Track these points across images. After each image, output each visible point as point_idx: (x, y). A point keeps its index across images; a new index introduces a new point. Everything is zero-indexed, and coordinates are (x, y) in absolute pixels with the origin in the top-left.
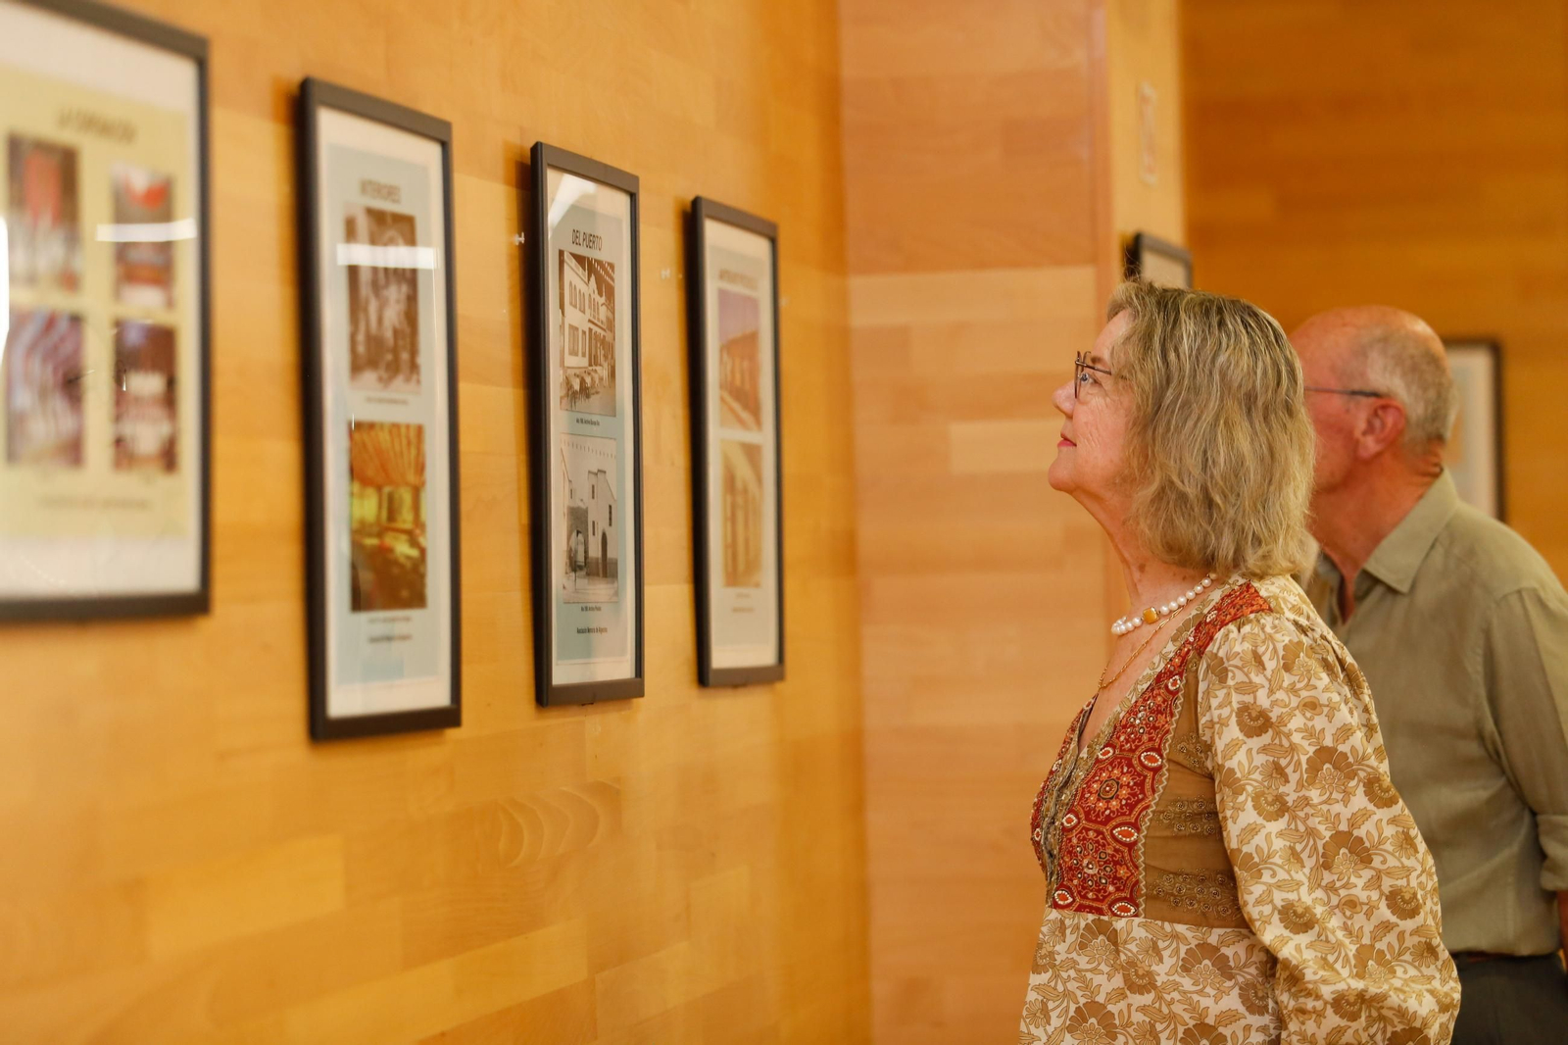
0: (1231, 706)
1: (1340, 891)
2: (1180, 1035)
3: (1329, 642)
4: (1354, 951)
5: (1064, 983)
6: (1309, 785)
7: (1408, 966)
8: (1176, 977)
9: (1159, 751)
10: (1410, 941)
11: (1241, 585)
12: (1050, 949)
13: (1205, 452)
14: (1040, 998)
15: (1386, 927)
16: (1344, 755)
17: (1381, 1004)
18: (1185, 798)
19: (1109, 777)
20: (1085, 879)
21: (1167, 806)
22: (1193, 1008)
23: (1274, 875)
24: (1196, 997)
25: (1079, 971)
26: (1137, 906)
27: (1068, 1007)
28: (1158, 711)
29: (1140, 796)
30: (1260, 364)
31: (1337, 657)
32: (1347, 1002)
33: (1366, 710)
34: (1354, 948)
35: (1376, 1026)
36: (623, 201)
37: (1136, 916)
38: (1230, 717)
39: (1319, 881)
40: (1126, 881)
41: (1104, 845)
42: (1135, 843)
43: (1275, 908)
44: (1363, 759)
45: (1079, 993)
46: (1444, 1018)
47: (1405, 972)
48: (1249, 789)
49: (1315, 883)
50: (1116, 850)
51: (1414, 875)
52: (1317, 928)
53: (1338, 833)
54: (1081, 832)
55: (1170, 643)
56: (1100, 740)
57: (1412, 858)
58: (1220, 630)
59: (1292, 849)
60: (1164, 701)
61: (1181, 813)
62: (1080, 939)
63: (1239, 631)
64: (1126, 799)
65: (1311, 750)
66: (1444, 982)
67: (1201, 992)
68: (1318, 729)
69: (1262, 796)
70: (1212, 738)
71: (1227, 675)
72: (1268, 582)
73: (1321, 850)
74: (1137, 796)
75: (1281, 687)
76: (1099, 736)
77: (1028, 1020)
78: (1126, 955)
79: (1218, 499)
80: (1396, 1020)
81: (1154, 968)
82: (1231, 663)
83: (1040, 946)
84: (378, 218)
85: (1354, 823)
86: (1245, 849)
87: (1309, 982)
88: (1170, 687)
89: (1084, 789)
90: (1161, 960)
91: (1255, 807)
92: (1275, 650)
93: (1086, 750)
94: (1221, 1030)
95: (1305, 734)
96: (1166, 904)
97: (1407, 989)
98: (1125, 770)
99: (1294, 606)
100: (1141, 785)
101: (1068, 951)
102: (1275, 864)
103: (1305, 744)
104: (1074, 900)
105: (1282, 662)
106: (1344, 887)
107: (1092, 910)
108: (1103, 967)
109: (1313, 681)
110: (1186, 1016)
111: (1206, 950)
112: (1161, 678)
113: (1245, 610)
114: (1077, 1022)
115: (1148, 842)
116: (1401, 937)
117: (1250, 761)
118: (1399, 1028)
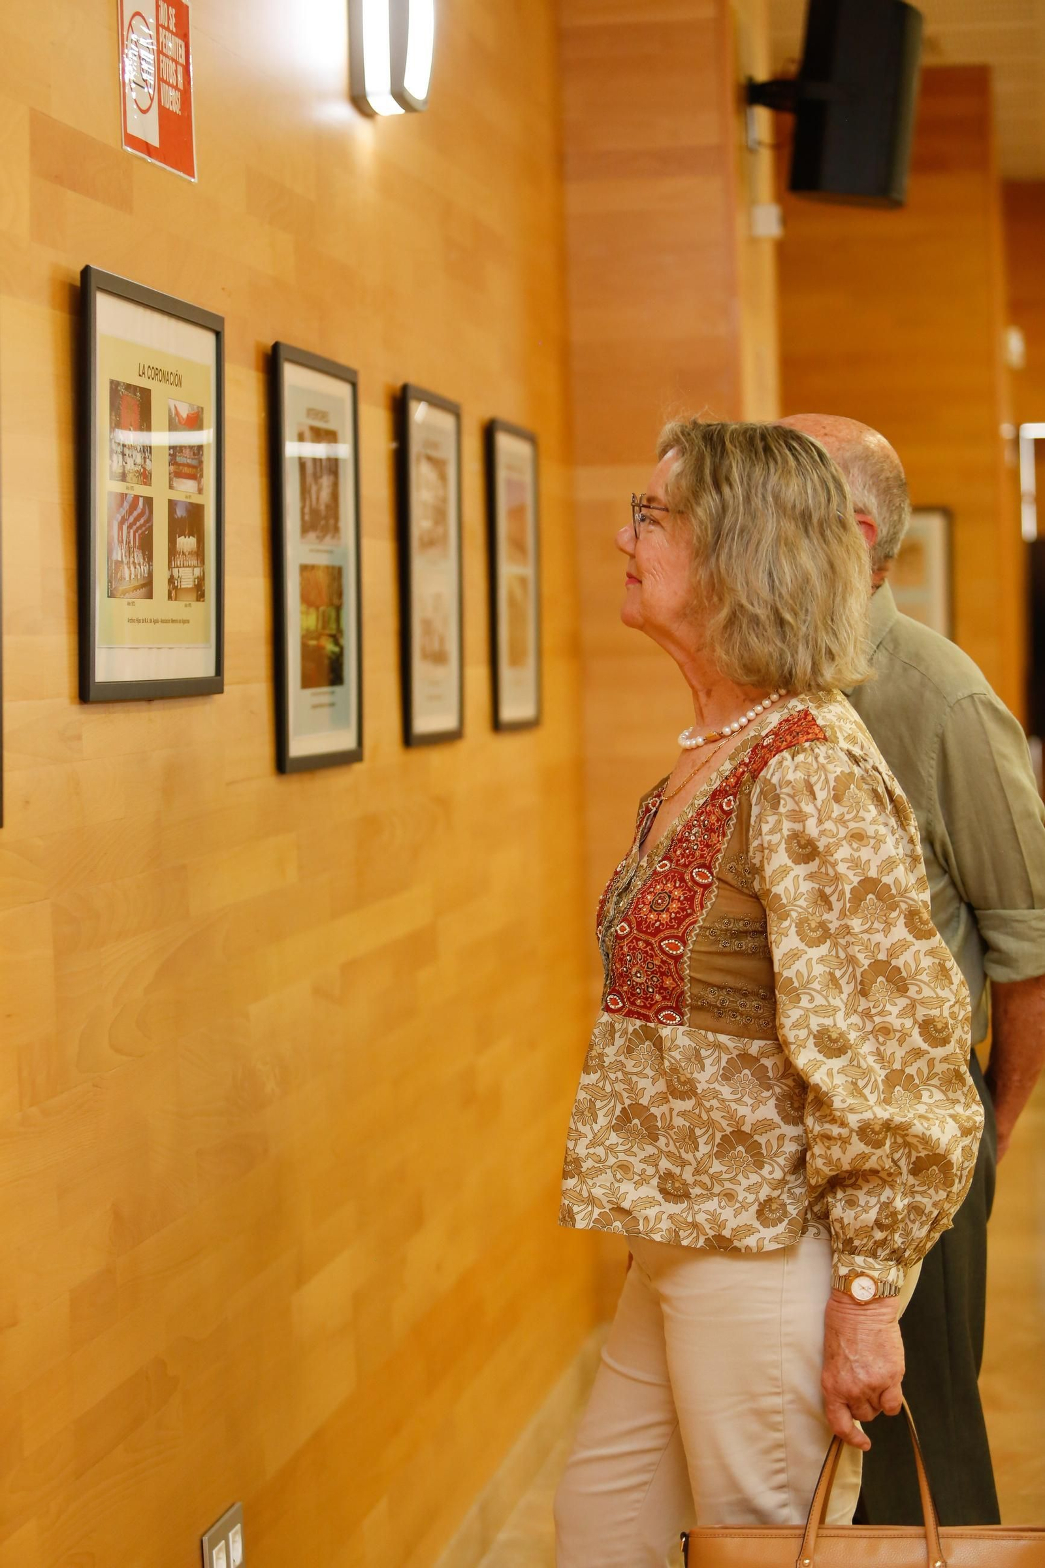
0: (782, 834)
1: (874, 1018)
2: (718, 1140)
3: (880, 773)
4: (883, 1077)
5: (612, 1084)
6: (851, 914)
7: (934, 1090)
8: (716, 1086)
9: (709, 868)
10: (940, 1068)
11: (799, 711)
12: (600, 1051)
13: (771, 573)
14: (589, 1097)
15: (917, 1053)
16: (887, 887)
17: (906, 1132)
18: (731, 916)
19: (663, 890)
20: (633, 986)
21: (714, 922)
22: (730, 1116)
23: (812, 1000)
24: (733, 1106)
25: (625, 1073)
26: (682, 1015)
27: (614, 1106)
28: (710, 830)
29: (689, 911)
31: (886, 788)
32: (873, 1131)
33: (911, 841)
34: (883, 1073)
35: (901, 1151)
37: (681, 1024)
38: (779, 844)
39: (855, 1008)
40: (672, 991)
41: (652, 956)
42: (681, 956)
43: (810, 1032)
44: (906, 891)
45: (625, 1095)
46: (967, 1141)
47: (931, 1096)
48: (794, 914)
49: (851, 1010)
50: (663, 962)
51: (947, 1005)
52: (850, 1053)
53: (877, 961)
54: (631, 942)
55: (728, 761)
56: (659, 851)
57: (947, 989)
58: (774, 756)
59: (832, 974)
60: (718, 820)
61: (727, 930)
62: (627, 1044)
63: (793, 759)
64: (676, 913)
65: (856, 880)
66: (967, 1106)
67: (739, 1101)
68: (864, 859)
69: (806, 922)
70: (762, 862)
71: (779, 802)
72: (826, 710)
73: (859, 978)
74: (686, 910)
75: (830, 818)
76: (657, 847)
77: (576, 1118)
78: (670, 1062)
80: (920, 1147)
81: (695, 1075)
82: (784, 790)
83: (591, 1047)
84: (316, 429)
85: (892, 952)
86: (786, 974)
87: (836, 1110)
88: (725, 808)
89: (639, 898)
90: (703, 1068)
91: (798, 933)
92: (827, 780)
93: (646, 859)
94: (756, 1137)
95: (850, 864)
96: (710, 1015)
97: (931, 1116)
98: (677, 885)
99: (850, 735)
100: (691, 900)
101: (616, 1055)
102: (813, 990)
103: (850, 874)
104: (624, 1005)
105: (832, 793)
106: (879, 1014)
107: (640, 1016)
108: (649, 1072)
109: (862, 813)
110: (724, 1123)
111: (746, 1058)
112: (716, 795)
113: (802, 738)
114: (622, 1122)
115: (694, 956)
116: (931, 1063)
117: (797, 888)
118: (923, 1154)
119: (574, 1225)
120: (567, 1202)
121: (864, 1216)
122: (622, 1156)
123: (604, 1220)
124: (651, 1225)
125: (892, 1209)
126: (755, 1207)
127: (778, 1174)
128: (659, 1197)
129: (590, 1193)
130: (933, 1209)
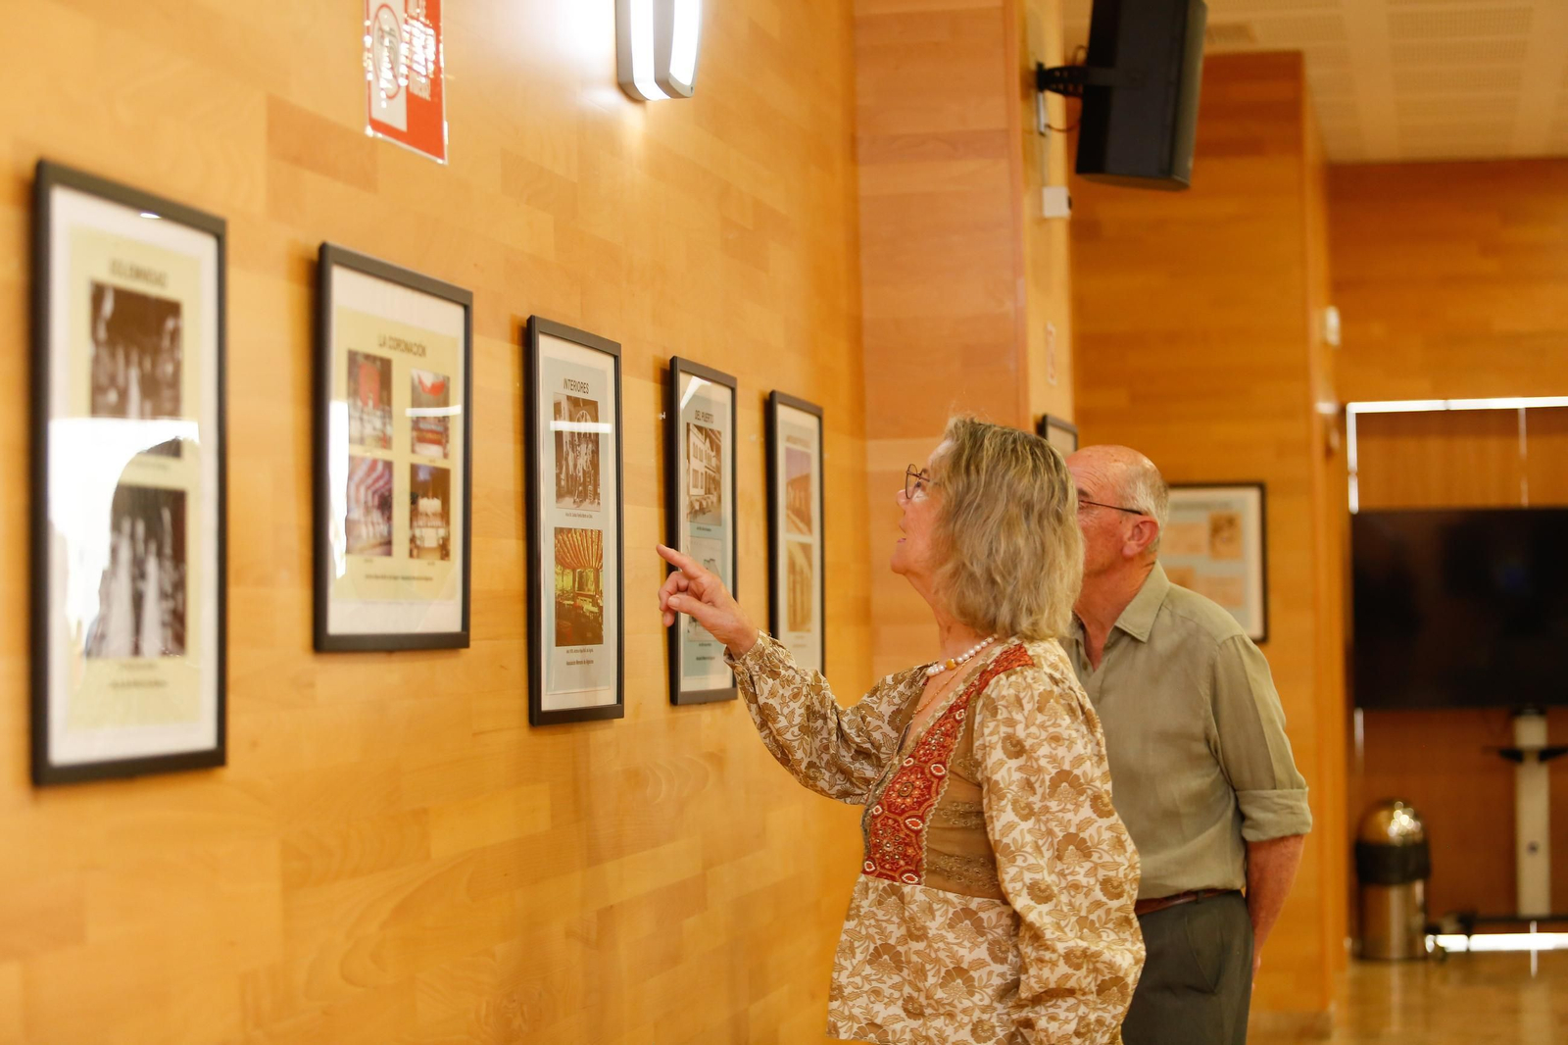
0: (998, 735)
1: (1067, 876)
2: (943, 974)
3: (1075, 692)
4: (1075, 920)
5: (866, 929)
6: (1049, 797)
8: (944, 932)
9: (944, 764)
10: (1114, 915)
11: (1016, 645)
12: (857, 903)
13: (991, 543)
14: (849, 939)
15: (1098, 904)
16: (1077, 777)
18: (959, 800)
19: (908, 780)
20: (883, 854)
21: (946, 805)
22: (953, 956)
23: (1025, 860)
24: (956, 948)
25: (877, 920)
26: (920, 877)
27: (868, 946)
28: (947, 734)
29: (927, 796)
30: (1038, 483)
31: (1079, 703)
32: (1075, 956)
33: (1098, 744)
34: (1075, 918)
35: (1092, 974)
36: (727, 393)
37: (919, 884)
38: (997, 742)
39: (1054, 868)
40: (913, 858)
41: (898, 831)
42: (921, 831)
43: (1024, 884)
44: (1091, 781)
45: (877, 937)
47: (1108, 936)
48: (1009, 796)
49: (1052, 869)
50: (907, 835)
51: (1122, 868)
52: (1055, 900)
53: (1068, 833)
54: (883, 820)
55: (962, 684)
56: (907, 751)
57: (1122, 856)
58: (994, 677)
59: (1036, 842)
60: (952, 727)
61: (956, 811)
62: (878, 898)
63: (1007, 679)
64: (917, 798)
65: (1054, 772)
66: (1134, 943)
67: (959, 944)
69: (1018, 802)
70: (983, 757)
71: (997, 711)
72: (1036, 644)
73: (1056, 847)
74: (925, 796)
75: (1034, 724)
76: (906, 748)
77: (839, 955)
78: (909, 912)
79: (998, 579)
80: (1106, 971)
81: (928, 924)
83: (852, 900)
84: (575, 402)
85: (1081, 827)
86: (1005, 840)
87: (1048, 940)
88: (958, 718)
89: (890, 787)
90: (934, 919)
91: (1013, 810)
92: (1032, 696)
93: (897, 758)
94: (971, 972)
96: (941, 877)
98: (919, 776)
99: (1052, 664)
100: (928, 788)
101: (870, 906)
102: (1025, 853)
103: (1049, 767)
104: (876, 869)
105: (1036, 705)
106: (1071, 874)
107: (888, 877)
108: (894, 919)
110: (948, 961)
111: (967, 913)
112: (952, 709)
113: (1015, 664)
114: (875, 958)
115: (931, 830)
116: (1108, 912)
117: (1010, 776)
118: (1107, 978)
119: (838, 1036)
120: (832, 1019)
121: (1066, 1027)
122: (874, 984)
123: (861, 1033)
124: (898, 1036)
125: (1087, 1021)
126: (970, 1027)
127: (987, 1001)
128: (903, 1015)
129: (850, 1012)
130: (1112, 1021)
